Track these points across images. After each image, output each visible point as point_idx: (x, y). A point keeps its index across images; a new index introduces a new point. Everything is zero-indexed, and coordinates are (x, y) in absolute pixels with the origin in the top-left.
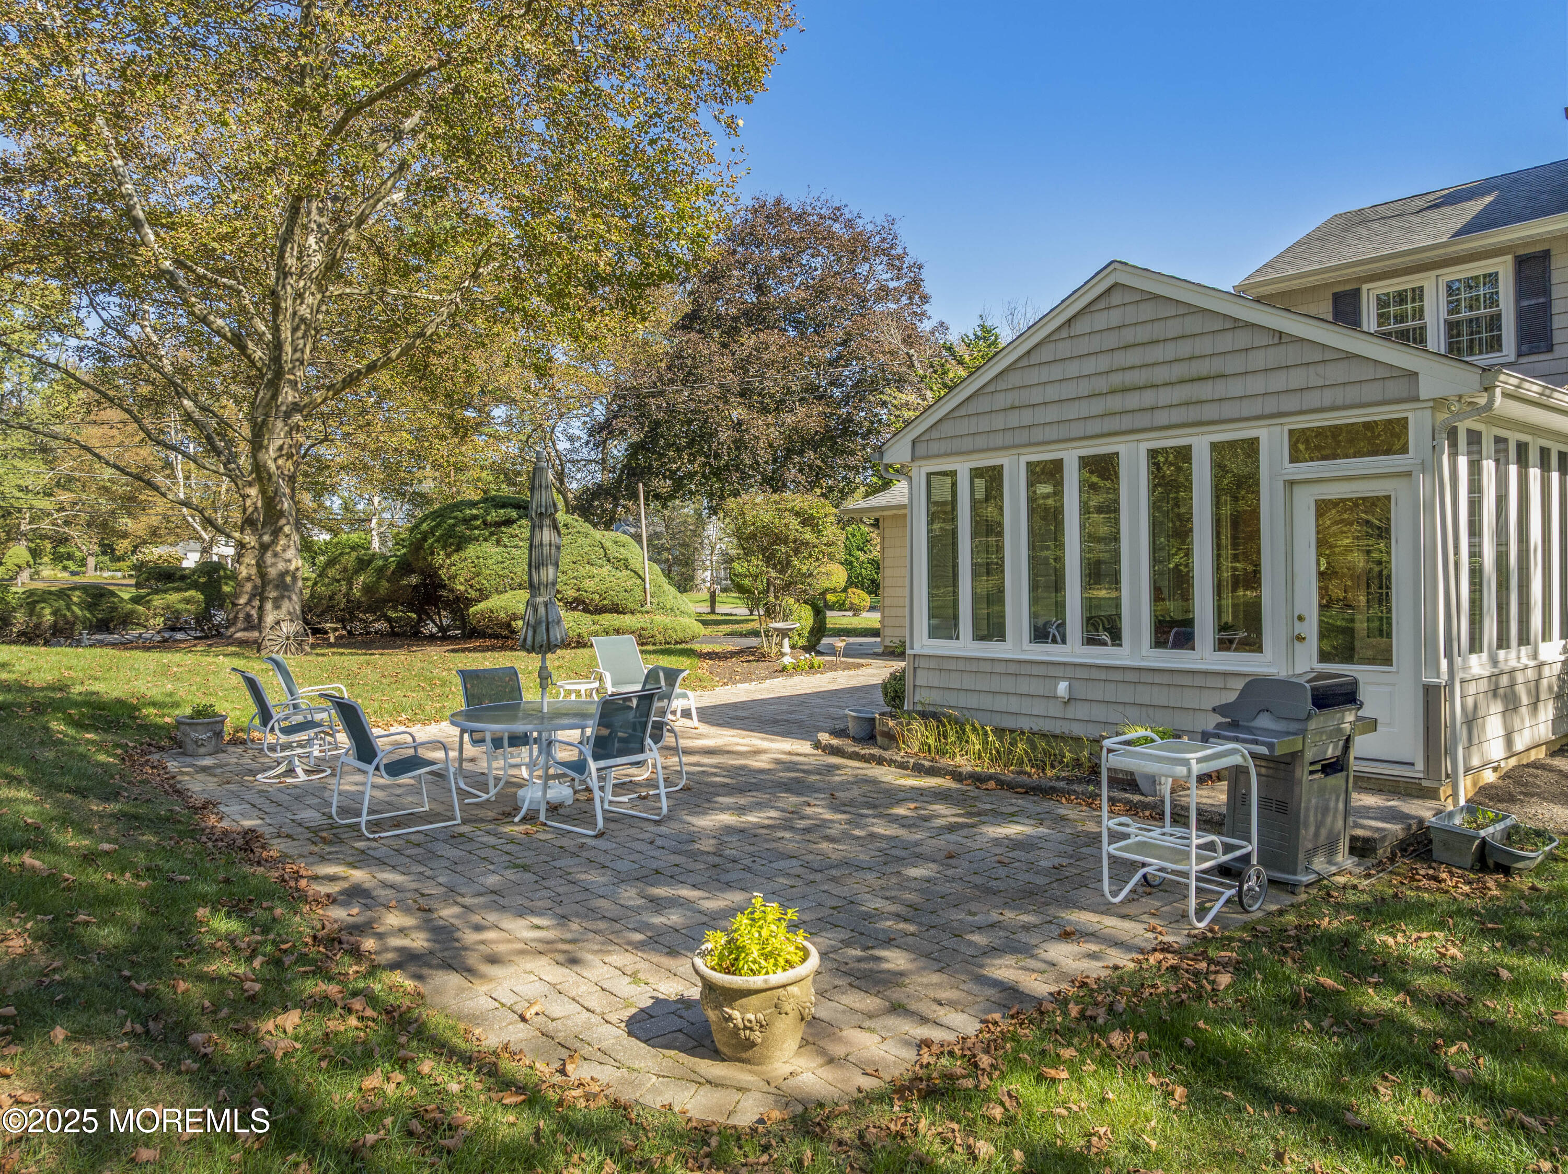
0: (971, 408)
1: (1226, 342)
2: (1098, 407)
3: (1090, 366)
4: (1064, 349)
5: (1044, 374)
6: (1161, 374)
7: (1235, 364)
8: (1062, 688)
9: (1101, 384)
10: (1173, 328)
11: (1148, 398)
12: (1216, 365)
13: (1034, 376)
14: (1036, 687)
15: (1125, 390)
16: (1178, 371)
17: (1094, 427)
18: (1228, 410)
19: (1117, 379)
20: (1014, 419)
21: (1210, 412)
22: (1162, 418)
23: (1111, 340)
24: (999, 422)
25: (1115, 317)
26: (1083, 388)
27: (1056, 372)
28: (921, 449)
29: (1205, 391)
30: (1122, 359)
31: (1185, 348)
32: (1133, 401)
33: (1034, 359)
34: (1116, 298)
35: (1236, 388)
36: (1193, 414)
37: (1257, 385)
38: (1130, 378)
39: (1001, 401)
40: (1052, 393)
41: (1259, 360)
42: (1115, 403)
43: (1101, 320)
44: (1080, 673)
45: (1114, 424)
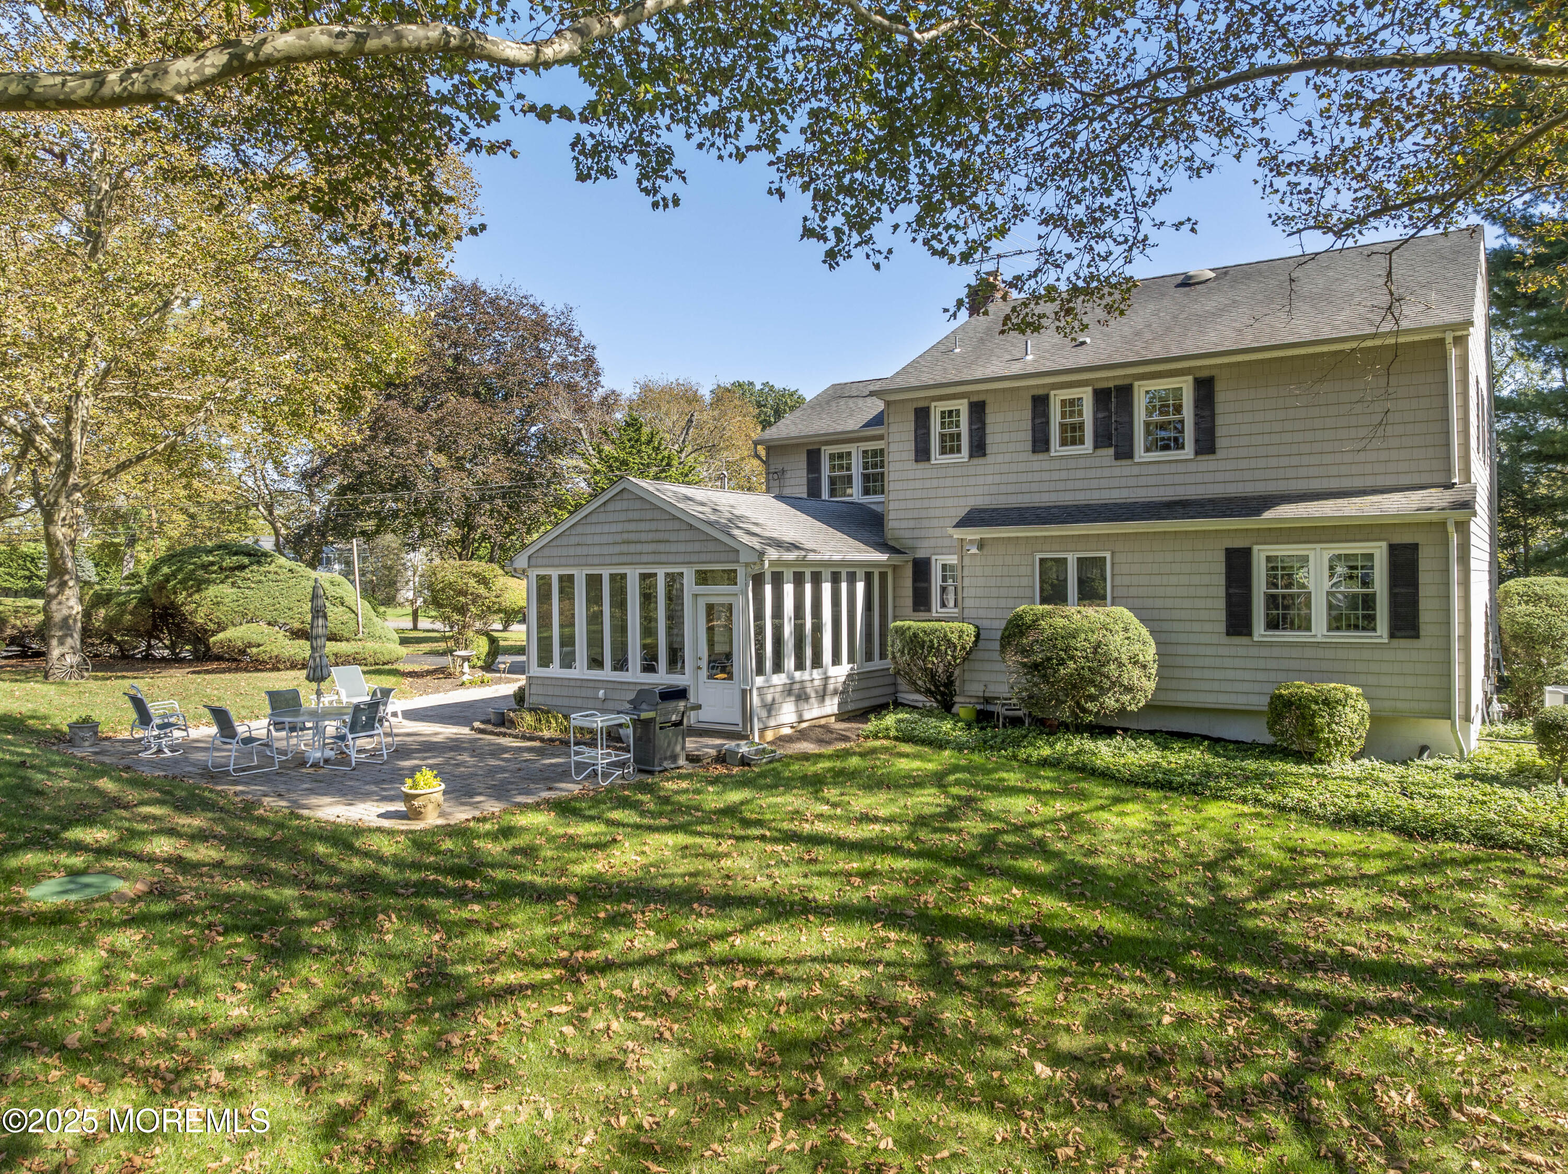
0: (558, 542)
1: (670, 525)
2: (617, 549)
3: (614, 528)
4: (602, 517)
5: (593, 529)
6: (644, 537)
7: (673, 537)
8: (601, 693)
9: (618, 538)
10: (649, 515)
11: (639, 548)
12: (666, 536)
13: (589, 529)
14: (589, 693)
15: (628, 542)
16: (651, 536)
17: (616, 559)
18: (672, 558)
19: (625, 536)
20: (579, 551)
21: (663, 558)
22: (645, 558)
23: (623, 516)
24: (572, 551)
25: (625, 505)
26: (611, 539)
27: (598, 529)
28: (533, 562)
29: (662, 547)
30: (628, 526)
31: (653, 525)
32: (632, 548)
33: (589, 520)
34: (625, 495)
35: (673, 548)
36: (657, 558)
37: (682, 547)
38: (632, 537)
39: (573, 540)
40: (597, 539)
41: (682, 536)
42: (624, 548)
43: (618, 505)
44: (610, 686)
45: (624, 559)
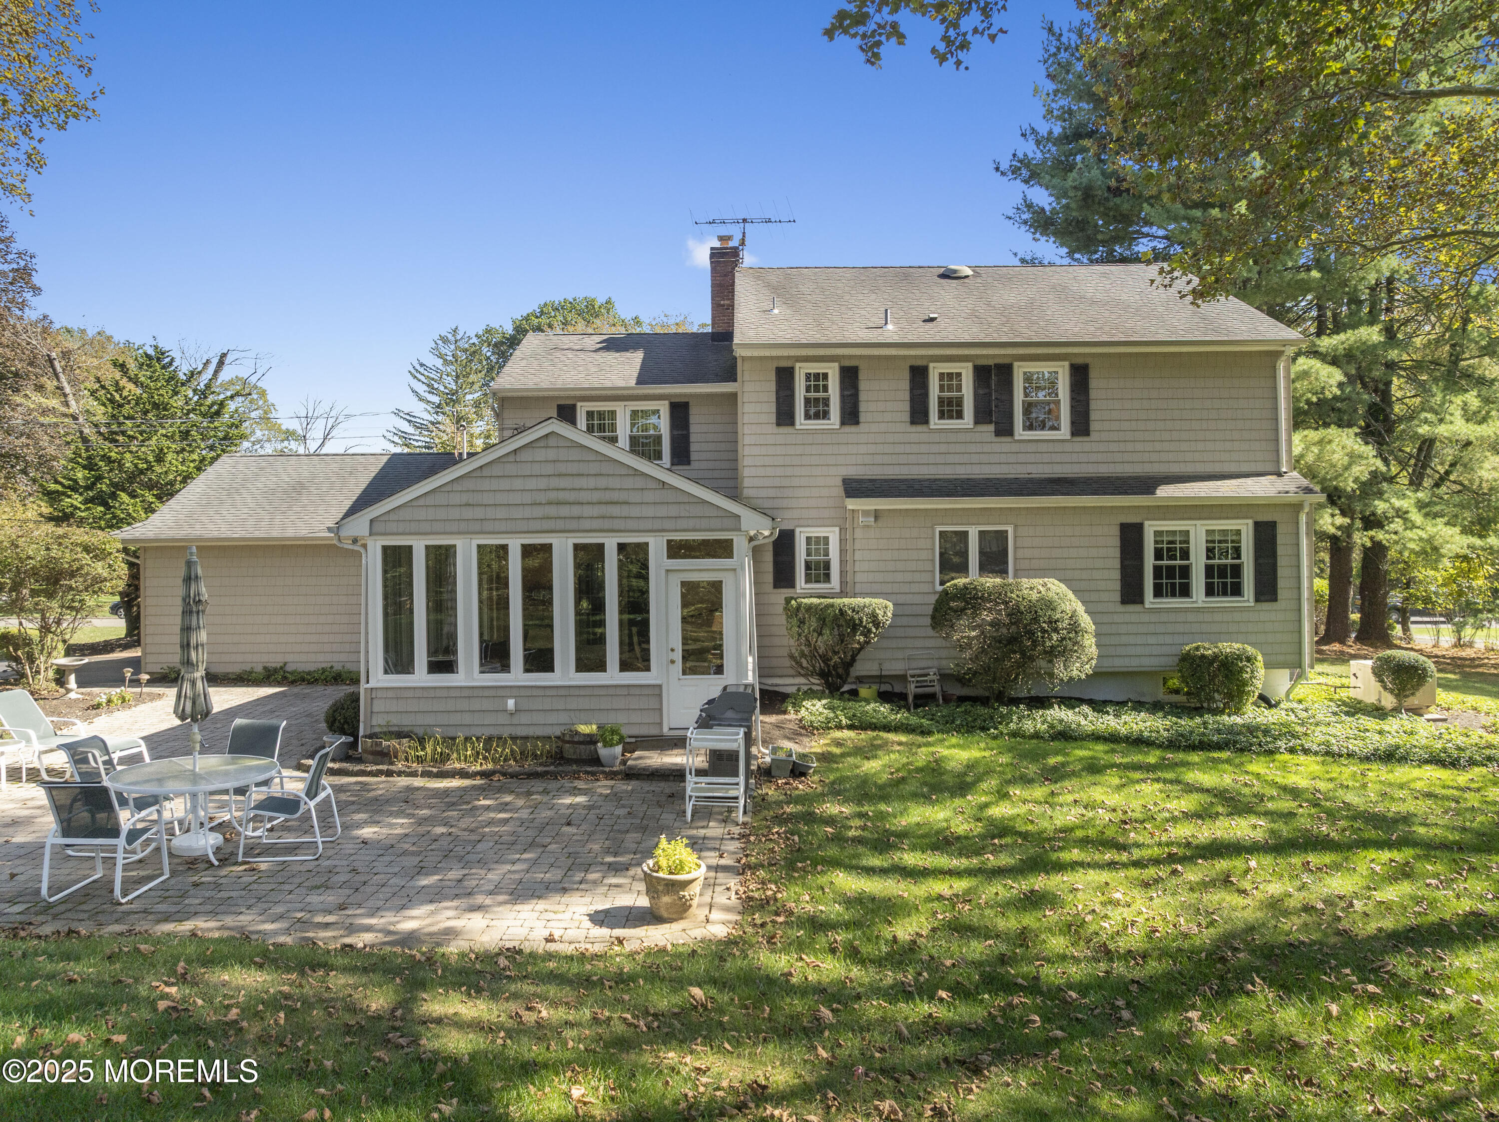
0: (429, 501)
1: (629, 483)
2: (538, 512)
3: (532, 484)
4: (511, 469)
5: (495, 484)
6: (584, 496)
7: (635, 497)
8: (511, 703)
9: (541, 497)
10: (594, 468)
11: (576, 511)
12: (623, 496)
13: (486, 485)
14: (487, 705)
15: (559, 503)
16: (596, 496)
17: (537, 525)
18: (631, 524)
19: (553, 495)
20: (469, 513)
21: (618, 524)
22: (587, 524)
23: (549, 469)
24: (455, 513)
25: (551, 454)
26: (527, 498)
27: (505, 484)
28: (378, 527)
29: (615, 510)
30: (555, 482)
31: (602, 482)
32: (564, 511)
33: (485, 472)
34: (552, 442)
35: (635, 511)
36: (607, 524)
37: (649, 511)
38: (562, 496)
39: (456, 499)
40: (501, 498)
41: (650, 497)
42: (552, 511)
43: (540, 454)
44: (523, 692)
45: (550, 524)
